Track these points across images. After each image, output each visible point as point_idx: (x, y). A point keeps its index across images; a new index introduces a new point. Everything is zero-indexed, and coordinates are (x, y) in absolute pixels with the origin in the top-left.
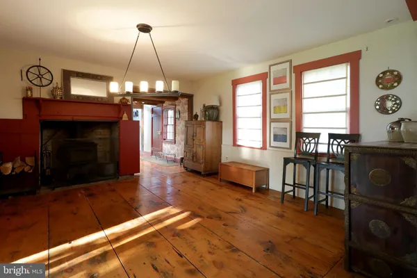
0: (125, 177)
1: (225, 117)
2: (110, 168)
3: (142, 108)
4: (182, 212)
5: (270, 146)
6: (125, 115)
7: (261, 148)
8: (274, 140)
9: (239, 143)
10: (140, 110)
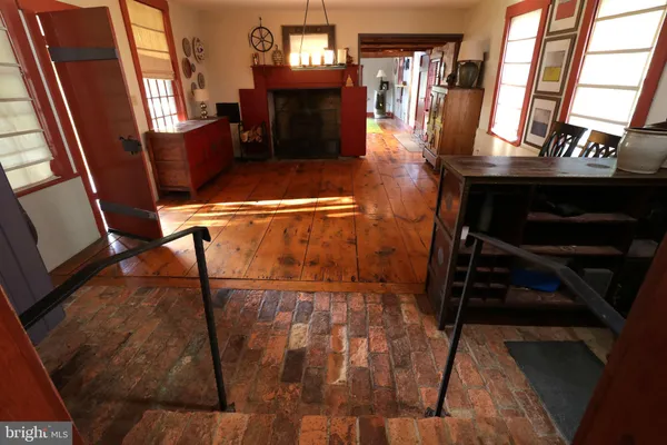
0: (344, 158)
1: (488, 84)
2: (333, 147)
3: (412, 55)
4: (353, 204)
5: (525, 142)
6: (349, 79)
7: (513, 143)
8: (532, 132)
9: (493, 130)
10: (410, 58)
